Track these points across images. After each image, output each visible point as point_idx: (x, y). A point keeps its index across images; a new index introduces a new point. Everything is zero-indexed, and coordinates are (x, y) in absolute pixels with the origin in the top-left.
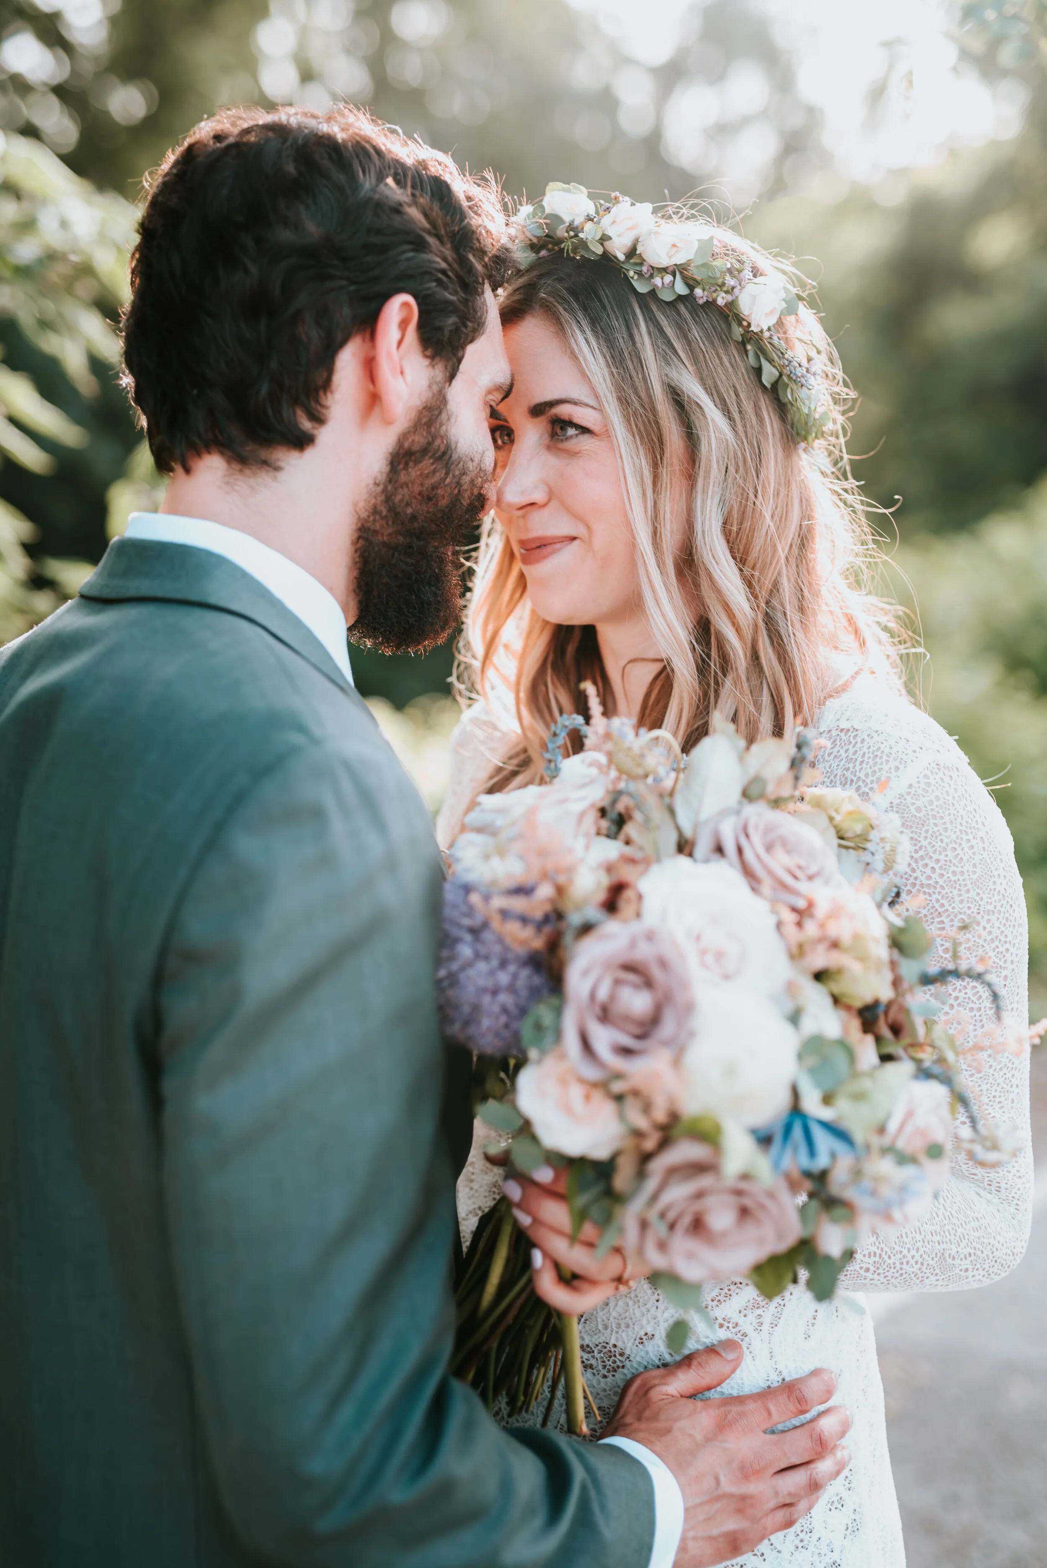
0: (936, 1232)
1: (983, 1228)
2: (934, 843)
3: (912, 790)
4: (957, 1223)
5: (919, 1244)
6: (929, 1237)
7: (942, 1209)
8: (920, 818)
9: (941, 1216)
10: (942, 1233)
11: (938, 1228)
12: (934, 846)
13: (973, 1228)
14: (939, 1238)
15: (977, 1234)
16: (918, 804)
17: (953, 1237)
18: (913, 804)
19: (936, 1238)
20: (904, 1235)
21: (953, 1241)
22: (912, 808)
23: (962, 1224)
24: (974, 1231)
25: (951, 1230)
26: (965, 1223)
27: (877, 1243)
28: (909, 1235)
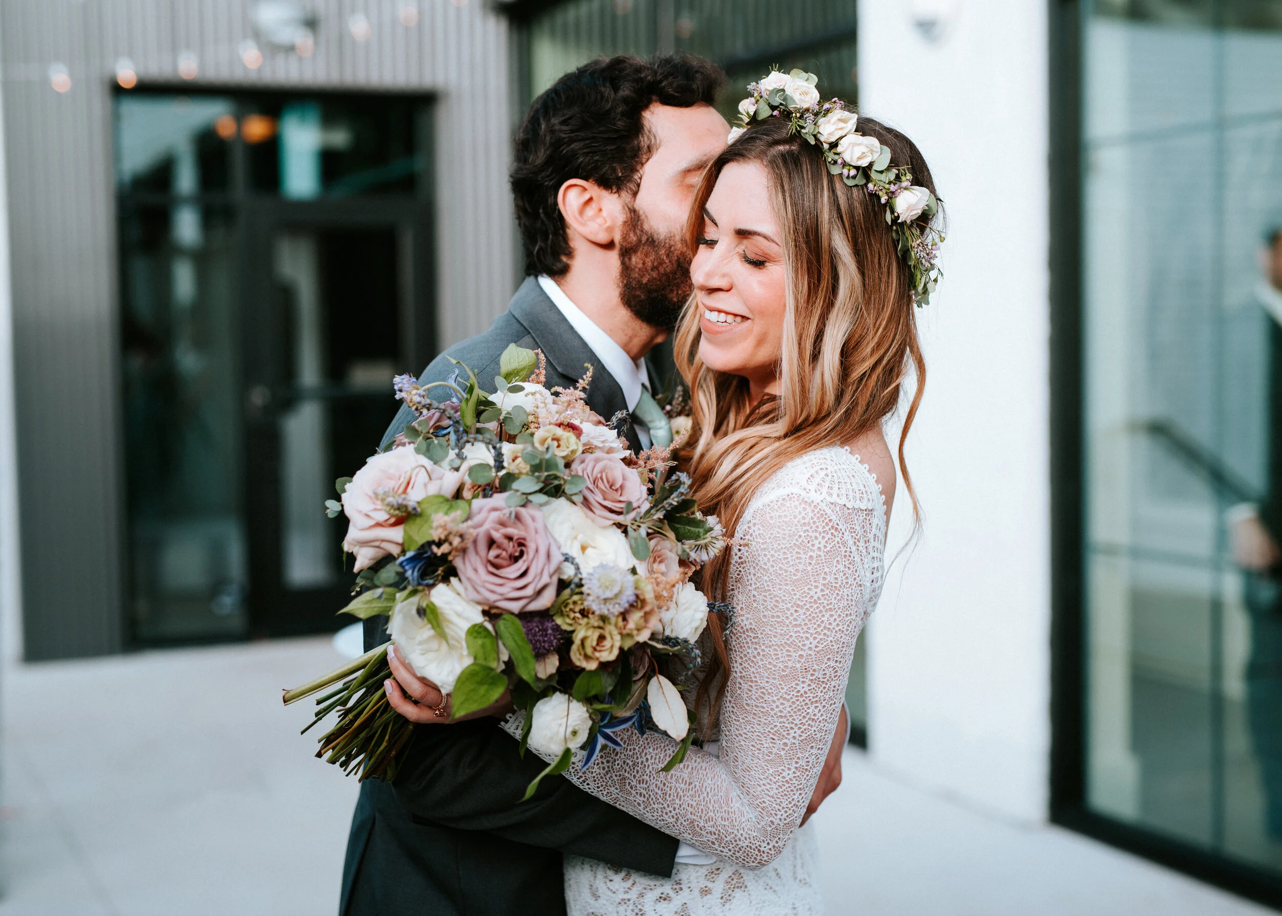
0: (692, 805)
1: (730, 820)
2: (773, 544)
3: (772, 505)
4: (711, 808)
5: (677, 806)
6: (685, 806)
7: (705, 795)
8: (770, 524)
9: (701, 797)
10: (696, 809)
11: (694, 804)
12: (773, 545)
13: (722, 817)
14: (692, 810)
15: (723, 823)
16: (773, 514)
17: (704, 815)
18: (769, 513)
19: (690, 809)
20: (668, 795)
21: (703, 818)
22: (768, 515)
23: (714, 811)
24: (722, 820)
25: (704, 810)
26: (718, 811)
27: (647, 790)
28: (672, 796)
